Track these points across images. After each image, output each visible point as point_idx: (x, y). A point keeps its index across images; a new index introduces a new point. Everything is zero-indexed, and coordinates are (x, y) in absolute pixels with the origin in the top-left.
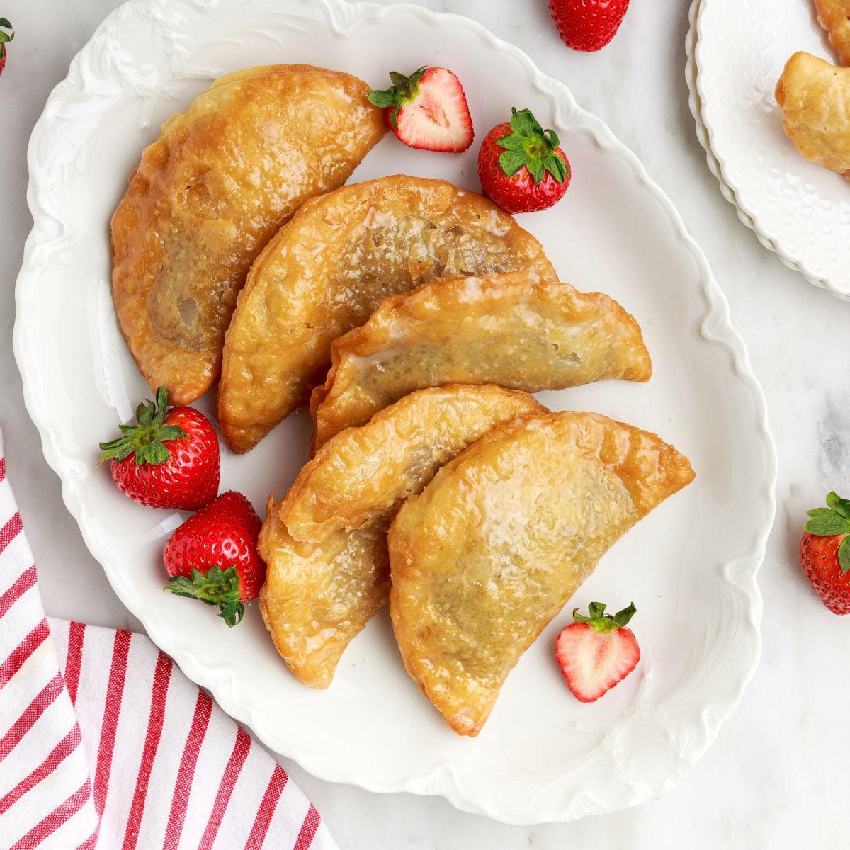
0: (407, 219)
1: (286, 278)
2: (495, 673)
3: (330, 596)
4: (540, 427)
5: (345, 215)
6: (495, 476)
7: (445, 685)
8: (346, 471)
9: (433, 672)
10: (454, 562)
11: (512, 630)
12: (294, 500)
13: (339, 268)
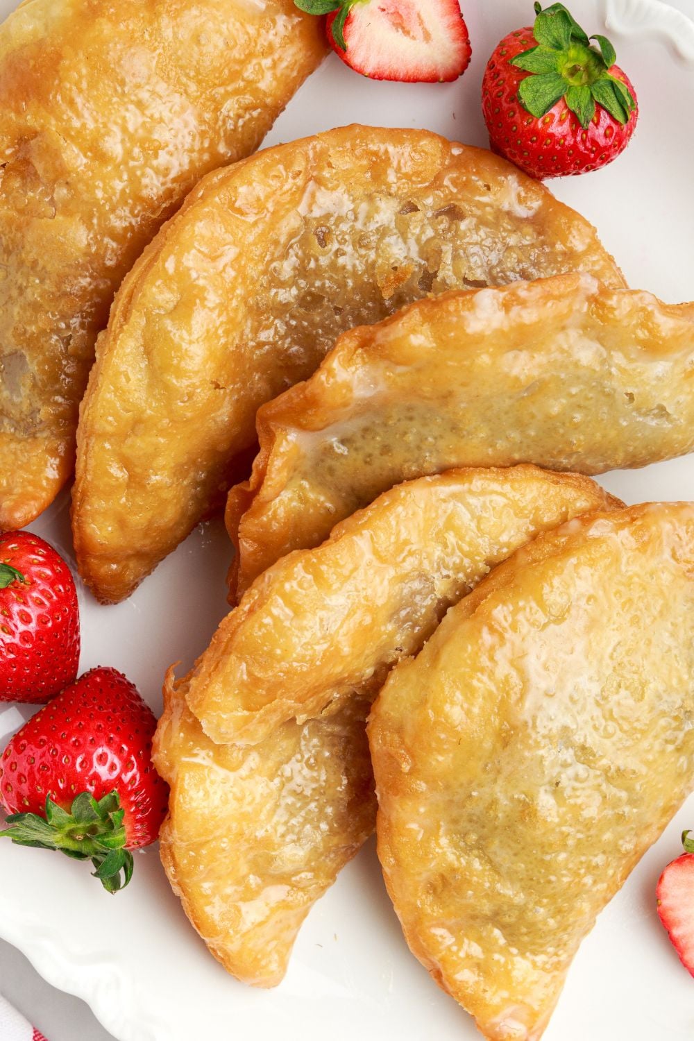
0: (370, 198)
1: (175, 307)
2: (558, 946)
3: (276, 831)
4: (610, 532)
5: (267, 197)
6: (543, 619)
7: (475, 969)
8: (294, 624)
9: (454, 948)
10: (481, 764)
11: (582, 871)
12: (210, 675)
13: (262, 285)
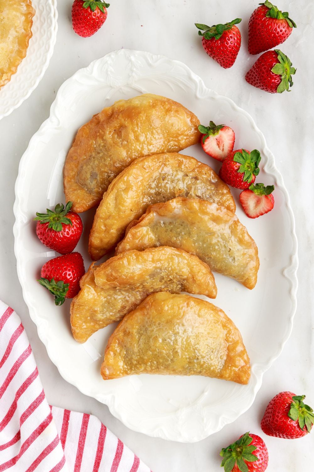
0: (177, 171)
1: (125, 189)
5: (152, 166)
8: (127, 266)
13: (147, 188)
